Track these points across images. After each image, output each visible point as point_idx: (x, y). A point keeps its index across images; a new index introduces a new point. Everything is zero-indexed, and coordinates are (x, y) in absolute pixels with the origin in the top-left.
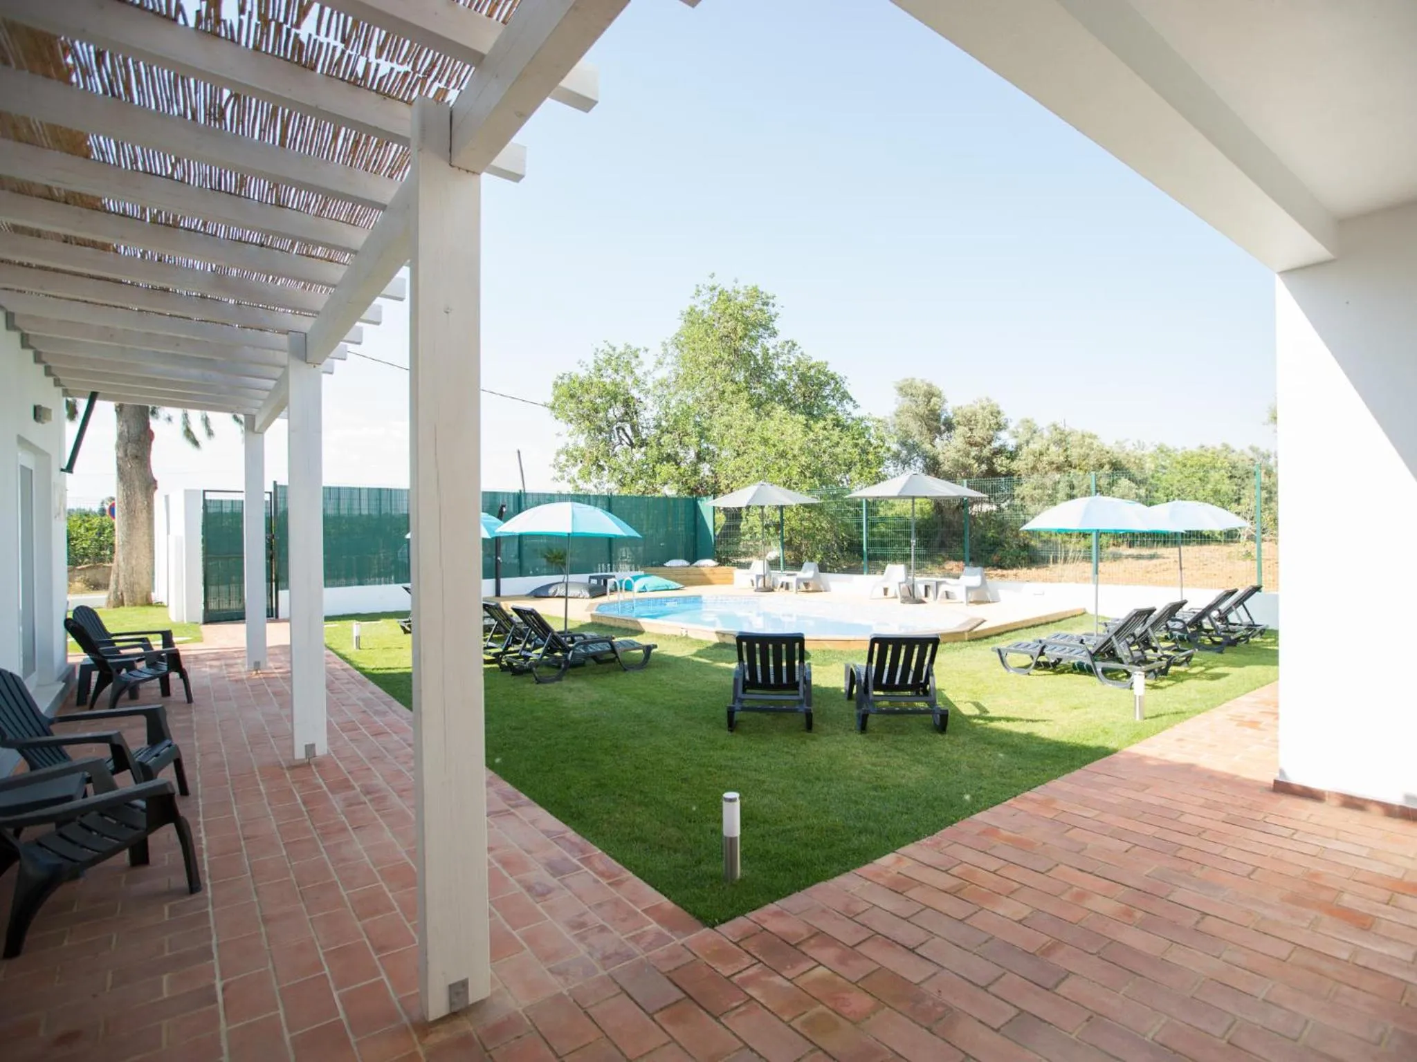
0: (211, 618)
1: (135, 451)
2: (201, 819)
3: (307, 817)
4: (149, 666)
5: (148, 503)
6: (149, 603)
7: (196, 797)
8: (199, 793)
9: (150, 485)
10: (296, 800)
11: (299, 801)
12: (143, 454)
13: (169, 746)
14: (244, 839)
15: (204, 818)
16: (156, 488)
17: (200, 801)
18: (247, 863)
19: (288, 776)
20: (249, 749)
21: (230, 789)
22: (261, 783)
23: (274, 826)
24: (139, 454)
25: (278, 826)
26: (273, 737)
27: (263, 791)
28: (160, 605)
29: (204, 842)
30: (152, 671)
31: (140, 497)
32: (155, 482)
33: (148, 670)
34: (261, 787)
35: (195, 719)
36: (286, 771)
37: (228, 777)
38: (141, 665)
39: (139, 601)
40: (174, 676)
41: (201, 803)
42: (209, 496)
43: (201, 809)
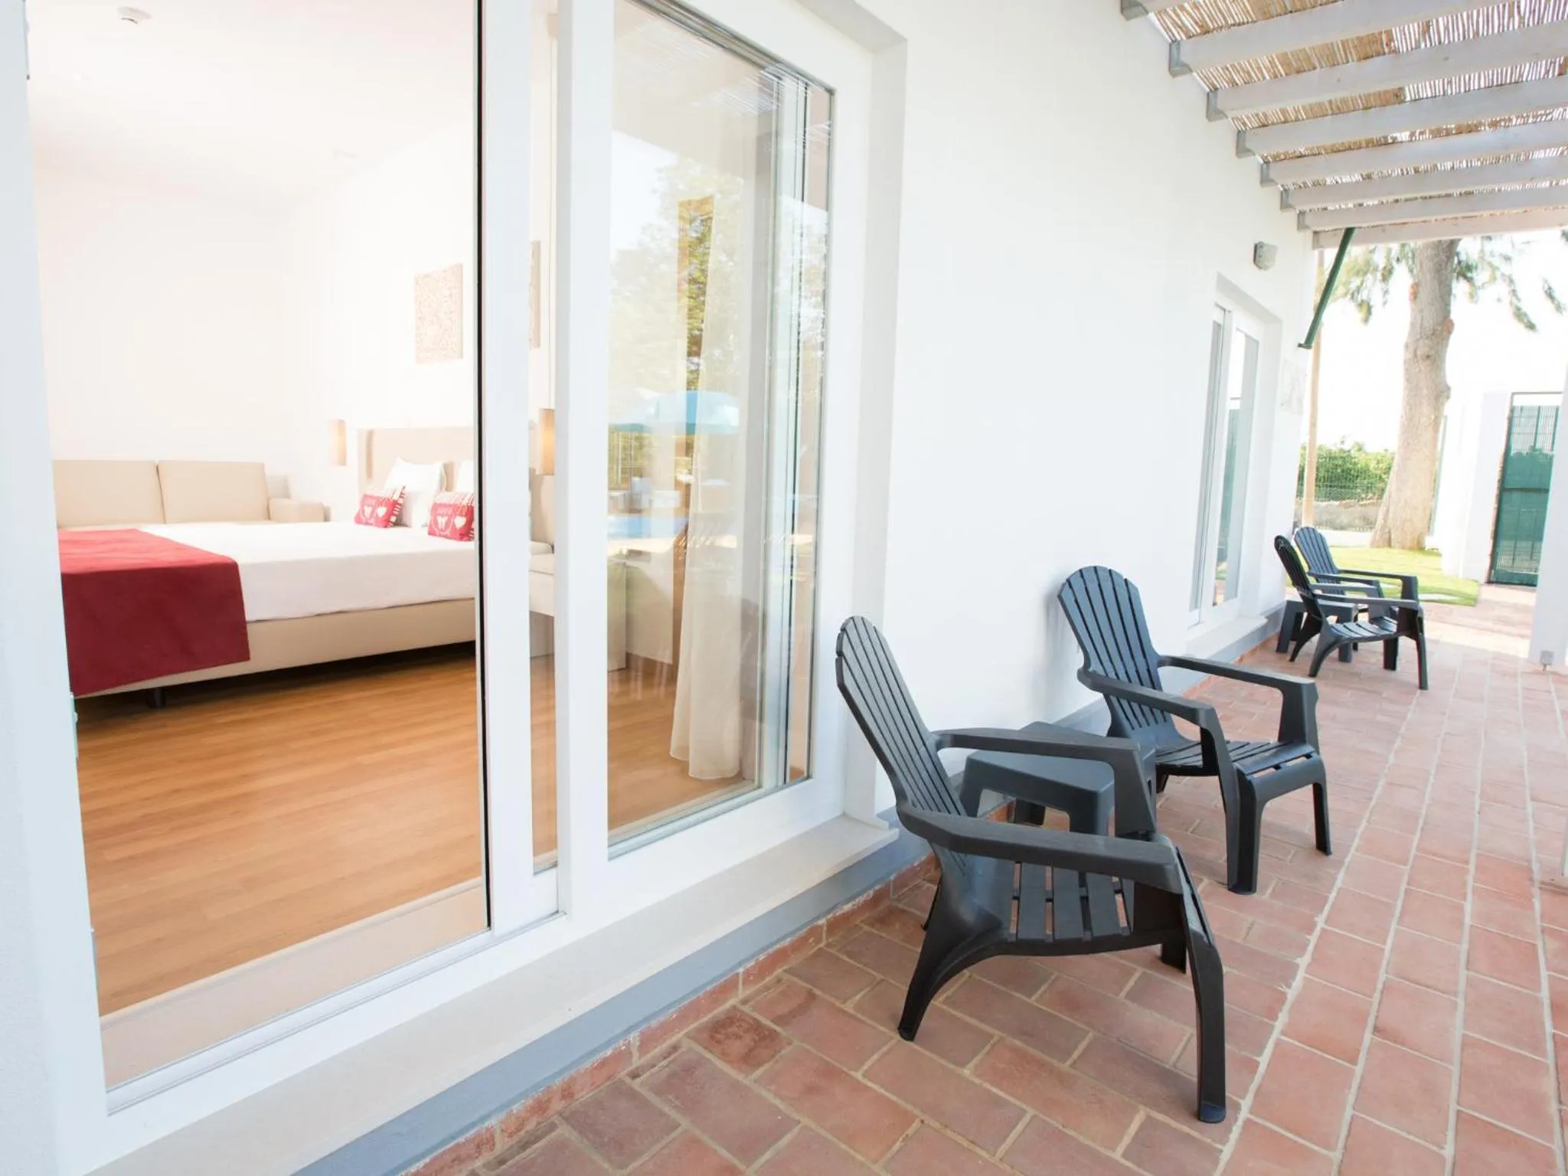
0: (1497, 578)
1: (1427, 349)
2: (1320, 921)
3: (1550, 1061)
4: (1373, 620)
5: (1436, 418)
6: (1420, 547)
7: (1339, 864)
8: (1347, 860)
9: (1441, 393)
10: (1537, 986)
11: (1545, 994)
12: (1437, 352)
13: (1308, 756)
14: (1377, 1030)
15: (1327, 921)
16: (1448, 397)
17: (1341, 876)
18: (1349, 1112)
19: (1537, 903)
20: (1477, 807)
21: (1405, 878)
22: (1470, 897)
23: (1458, 1031)
24: (1432, 353)
25: (1466, 1043)
26: (1533, 799)
27: (1468, 920)
28: (1434, 553)
29: (1298, 982)
30: (1374, 628)
31: (1426, 409)
32: (1449, 389)
33: (1370, 627)
34: (1468, 906)
35: (1409, 716)
36: (1536, 891)
37: (1413, 851)
38: (1363, 618)
39: (1409, 544)
40: (1406, 644)
41: (1339, 883)
42: (1519, 401)
43: (1333, 895)
